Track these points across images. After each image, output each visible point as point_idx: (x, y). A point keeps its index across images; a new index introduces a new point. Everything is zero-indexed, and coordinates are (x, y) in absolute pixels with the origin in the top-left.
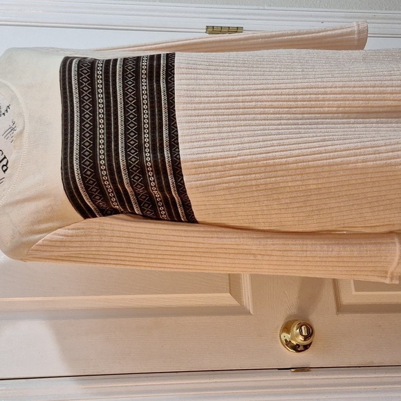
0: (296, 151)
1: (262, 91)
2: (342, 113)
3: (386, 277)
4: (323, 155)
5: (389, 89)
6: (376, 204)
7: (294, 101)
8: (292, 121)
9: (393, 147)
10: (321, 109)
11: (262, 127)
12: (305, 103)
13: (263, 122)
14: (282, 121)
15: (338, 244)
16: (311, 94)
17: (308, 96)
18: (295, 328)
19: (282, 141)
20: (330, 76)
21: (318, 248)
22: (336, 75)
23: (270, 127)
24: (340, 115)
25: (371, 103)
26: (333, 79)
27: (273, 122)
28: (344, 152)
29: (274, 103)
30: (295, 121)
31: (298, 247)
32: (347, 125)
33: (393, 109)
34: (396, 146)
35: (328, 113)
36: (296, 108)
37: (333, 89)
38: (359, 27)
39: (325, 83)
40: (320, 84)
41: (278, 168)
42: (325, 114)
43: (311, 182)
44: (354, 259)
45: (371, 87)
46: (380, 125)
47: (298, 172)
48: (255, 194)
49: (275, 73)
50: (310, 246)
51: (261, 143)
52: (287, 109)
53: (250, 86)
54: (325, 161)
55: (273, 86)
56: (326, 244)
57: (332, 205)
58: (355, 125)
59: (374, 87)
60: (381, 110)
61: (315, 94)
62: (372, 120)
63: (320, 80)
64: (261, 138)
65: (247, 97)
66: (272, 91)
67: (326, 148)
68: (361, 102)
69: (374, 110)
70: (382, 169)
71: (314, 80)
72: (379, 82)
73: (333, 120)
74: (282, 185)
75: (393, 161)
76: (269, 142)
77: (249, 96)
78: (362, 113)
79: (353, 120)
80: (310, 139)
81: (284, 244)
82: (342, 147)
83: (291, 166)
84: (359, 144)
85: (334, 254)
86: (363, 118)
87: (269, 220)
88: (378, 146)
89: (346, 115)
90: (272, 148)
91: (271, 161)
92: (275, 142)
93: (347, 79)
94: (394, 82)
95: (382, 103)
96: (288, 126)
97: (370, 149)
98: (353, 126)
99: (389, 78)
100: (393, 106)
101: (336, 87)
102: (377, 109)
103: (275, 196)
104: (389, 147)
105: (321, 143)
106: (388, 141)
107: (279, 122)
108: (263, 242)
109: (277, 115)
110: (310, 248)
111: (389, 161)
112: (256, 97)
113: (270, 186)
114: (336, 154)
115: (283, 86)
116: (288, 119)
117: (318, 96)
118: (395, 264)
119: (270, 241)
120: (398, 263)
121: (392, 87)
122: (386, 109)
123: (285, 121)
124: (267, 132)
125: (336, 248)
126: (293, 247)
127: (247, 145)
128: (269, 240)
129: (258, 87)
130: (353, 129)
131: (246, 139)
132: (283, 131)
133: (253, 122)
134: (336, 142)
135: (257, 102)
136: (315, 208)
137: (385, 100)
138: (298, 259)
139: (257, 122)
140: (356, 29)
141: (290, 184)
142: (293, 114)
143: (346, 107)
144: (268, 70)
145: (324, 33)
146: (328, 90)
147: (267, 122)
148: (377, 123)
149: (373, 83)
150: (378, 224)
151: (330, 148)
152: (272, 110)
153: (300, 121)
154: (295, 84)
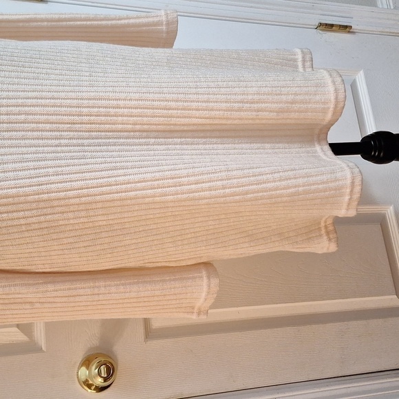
0: (78, 183)
1: (34, 101)
2: (139, 131)
3: (193, 313)
4: (113, 187)
5: (194, 105)
6: (179, 238)
7: (78, 115)
8: (75, 141)
9: (197, 178)
10: (114, 126)
11: (34, 149)
12: (92, 118)
13: (36, 142)
14: (62, 141)
15: (138, 283)
16: (99, 107)
17: (96, 110)
18: (94, 367)
19: (60, 169)
20: (124, 84)
21: (113, 289)
22: (131, 84)
23: (46, 149)
24: (137, 133)
25: (174, 120)
26: (128, 89)
27: (50, 142)
28: (139, 185)
29: (50, 117)
30: (80, 141)
31: (89, 291)
32: (145, 147)
33: (200, 128)
34: (200, 177)
35: (122, 132)
36: (81, 123)
37: (128, 102)
38: (167, 17)
39: (117, 94)
40: (111, 94)
41: (56, 203)
42: (118, 131)
43: (100, 218)
44: (156, 298)
45: (173, 101)
46: (185, 146)
47: (81, 207)
48: (26, 234)
49: (53, 77)
50: (103, 288)
51: (32, 172)
52: (69, 126)
53: (19, 93)
54: (116, 195)
55: (50, 95)
56: (123, 285)
57: (128, 242)
58: (155, 147)
59: (177, 101)
60: (185, 128)
61: (105, 107)
62: (175, 140)
63: (111, 89)
64: (31, 164)
65: (13, 108)
66: (48, 101)
67: (117, 179)
68: (162, 119)
69: (177, 128)
70: (183, 203)
71: (104, 89)
72: (182, 96)
73: (129, 141)
74: (61, 223)
75: (197, 194)
76: (42, 171)
77: (17, 106)
78: (164, 131)
79: (152, 140)
80: (97, 166)
81: (69, 289)
82: (137, 178)
83: (72, 201)
84: (157, 174)
85: (133, 295)
86: (164, 138)
87: (49, 262)
88: (180, 177)
89: (145, 134)
90: (46, 178)
91: (45, 196)
92: (50, 170)
93: (144, 90)
94: (200, 96)
95: (187, 121)
96: (69, 148)
97: (170, 181)
98: (152, 147)
99: (194, 91)
100: (200, 125)
101: (130, 100)
102: (182, 128)
103: (54, 236)
104: (192, 179)
105: (111, 172)
106: (191, 171)
107: (57, 142)
108: (42, 288)
109: (56, 133)
110: (103, 290)
111: (191, 195)
112: (26, 108)
113: (45, 225)
114: (129, 186)
115: (63, 95)
116: (70, 139)
117: (108, 110)
118: (202, 300)
119: (51, 287)
120: (206, 299)
121: (198, 102)
122: (191, 128)
123: (66, 141)
124: (40, 155)
125: (135, 288)
126: (81, 292)
127: (11, 174)
128: (49, 285)
129: (30, 94)
130: (152, 152)
131: (10, 166)
132: (62, 155)
133: (22, 142)
134: (130, 171)
135: (28, 114)
136: (106, 246)
137: (190, 117)
138: (89, 303)
139: (27, 141)
140: (164, 18)
141: (72, 222)
142: (76, 131)
143: (144, 124)
144: (44, 71)
145: (126, 21)
146: (121, 103)
147: (40, 141)
148: (181, 144)
149: (175, 96)
150: (183, 258)
151: (121, 178)
152: (48, 126)
153: (86, 142)
154: (80, 94)
